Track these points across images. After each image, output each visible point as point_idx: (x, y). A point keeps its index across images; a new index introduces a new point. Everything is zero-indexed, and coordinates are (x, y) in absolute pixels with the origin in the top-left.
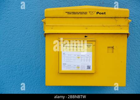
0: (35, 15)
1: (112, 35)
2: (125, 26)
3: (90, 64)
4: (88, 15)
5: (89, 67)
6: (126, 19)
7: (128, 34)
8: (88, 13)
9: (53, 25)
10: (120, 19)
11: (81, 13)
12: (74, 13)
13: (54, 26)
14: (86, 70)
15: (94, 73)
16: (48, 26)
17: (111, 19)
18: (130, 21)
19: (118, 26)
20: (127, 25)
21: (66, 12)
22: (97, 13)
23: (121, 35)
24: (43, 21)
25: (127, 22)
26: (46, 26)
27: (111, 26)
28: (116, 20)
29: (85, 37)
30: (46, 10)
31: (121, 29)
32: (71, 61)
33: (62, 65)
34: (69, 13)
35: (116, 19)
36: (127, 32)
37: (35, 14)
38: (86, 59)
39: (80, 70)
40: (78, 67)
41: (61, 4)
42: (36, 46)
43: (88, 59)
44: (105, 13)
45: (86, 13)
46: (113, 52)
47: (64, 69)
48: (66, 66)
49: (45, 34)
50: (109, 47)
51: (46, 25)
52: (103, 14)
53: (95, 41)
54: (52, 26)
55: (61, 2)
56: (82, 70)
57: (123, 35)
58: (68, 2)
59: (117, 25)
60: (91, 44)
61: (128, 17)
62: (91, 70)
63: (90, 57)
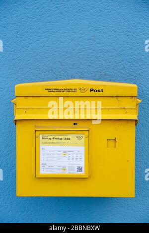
0: (7, 91)
1: (113, 121)
2: (131, 109)
3: (82, 164)
4: (78, 93)
5: (80, 169)
6: (133, 98)
7: (136, 120)
8: (78, 90)
9: (27, 107)
10: (125, 99)
11: (68, 90)
12: (58, 90)
13: (28, 109)
14: (75, 173)
15: (87, 177)
16: (21, 109)
17: (111, 98)
18: (140, 101)
19: (121, 109)
20: (135, 108)
21: (46, 89)
22: (91, 90)
23: (126, 122)
24: (12, 101)
25: (134, 103)
26: (18, 109)
27: (112, 109)
28: (119, 101)
29: (75, 124)
30: (16, 86)
31: (126, 113)
32: (54, 159)
33: (41, 165)
34: (50, 90)
35: (119, 99)
36: (135, 117)
37: (6, 89)
38: (75, 156)
39: (67, 173)
40: (64, 168)
41: (44, 75)
42: (7, 136)
43: (79, 157)
44: (102, 90)
45: (75, 90)
46: (115, 147)
47: (43, 172)
48: (46, 166)
49: (16, 120)
50: (110, 139)
51: (17, 107)
52: (99, 91)
53: (88, 130)
54: (26, 109)
55: (44, 72)
56: (70, 173)
57: (130, 121)
58: (54, 73)
59: (120, 107)
60: (83, 135)
61: (136, 95)
62: (83, 173)
63: (81, 154)
